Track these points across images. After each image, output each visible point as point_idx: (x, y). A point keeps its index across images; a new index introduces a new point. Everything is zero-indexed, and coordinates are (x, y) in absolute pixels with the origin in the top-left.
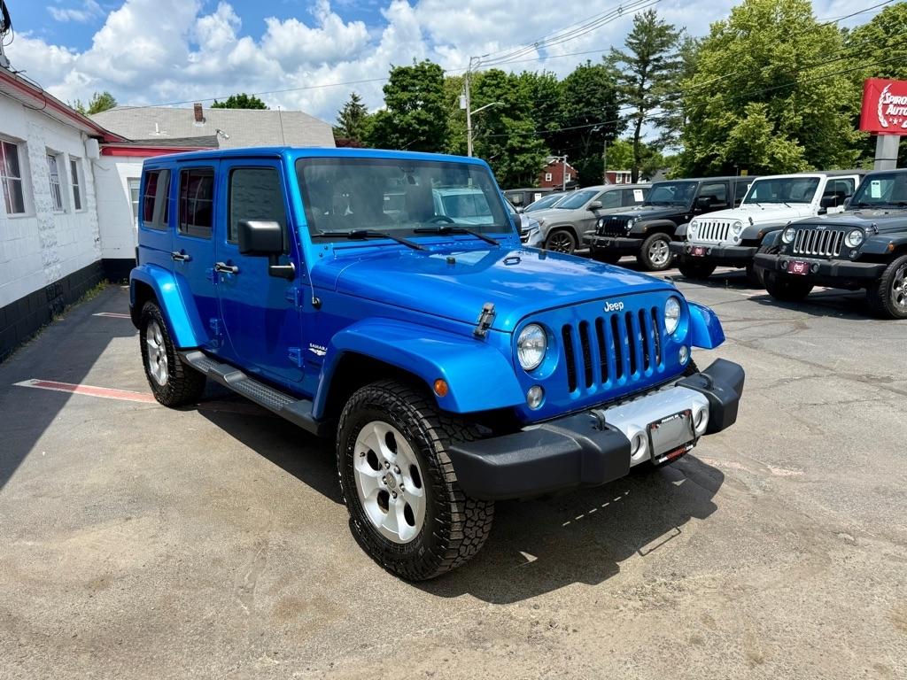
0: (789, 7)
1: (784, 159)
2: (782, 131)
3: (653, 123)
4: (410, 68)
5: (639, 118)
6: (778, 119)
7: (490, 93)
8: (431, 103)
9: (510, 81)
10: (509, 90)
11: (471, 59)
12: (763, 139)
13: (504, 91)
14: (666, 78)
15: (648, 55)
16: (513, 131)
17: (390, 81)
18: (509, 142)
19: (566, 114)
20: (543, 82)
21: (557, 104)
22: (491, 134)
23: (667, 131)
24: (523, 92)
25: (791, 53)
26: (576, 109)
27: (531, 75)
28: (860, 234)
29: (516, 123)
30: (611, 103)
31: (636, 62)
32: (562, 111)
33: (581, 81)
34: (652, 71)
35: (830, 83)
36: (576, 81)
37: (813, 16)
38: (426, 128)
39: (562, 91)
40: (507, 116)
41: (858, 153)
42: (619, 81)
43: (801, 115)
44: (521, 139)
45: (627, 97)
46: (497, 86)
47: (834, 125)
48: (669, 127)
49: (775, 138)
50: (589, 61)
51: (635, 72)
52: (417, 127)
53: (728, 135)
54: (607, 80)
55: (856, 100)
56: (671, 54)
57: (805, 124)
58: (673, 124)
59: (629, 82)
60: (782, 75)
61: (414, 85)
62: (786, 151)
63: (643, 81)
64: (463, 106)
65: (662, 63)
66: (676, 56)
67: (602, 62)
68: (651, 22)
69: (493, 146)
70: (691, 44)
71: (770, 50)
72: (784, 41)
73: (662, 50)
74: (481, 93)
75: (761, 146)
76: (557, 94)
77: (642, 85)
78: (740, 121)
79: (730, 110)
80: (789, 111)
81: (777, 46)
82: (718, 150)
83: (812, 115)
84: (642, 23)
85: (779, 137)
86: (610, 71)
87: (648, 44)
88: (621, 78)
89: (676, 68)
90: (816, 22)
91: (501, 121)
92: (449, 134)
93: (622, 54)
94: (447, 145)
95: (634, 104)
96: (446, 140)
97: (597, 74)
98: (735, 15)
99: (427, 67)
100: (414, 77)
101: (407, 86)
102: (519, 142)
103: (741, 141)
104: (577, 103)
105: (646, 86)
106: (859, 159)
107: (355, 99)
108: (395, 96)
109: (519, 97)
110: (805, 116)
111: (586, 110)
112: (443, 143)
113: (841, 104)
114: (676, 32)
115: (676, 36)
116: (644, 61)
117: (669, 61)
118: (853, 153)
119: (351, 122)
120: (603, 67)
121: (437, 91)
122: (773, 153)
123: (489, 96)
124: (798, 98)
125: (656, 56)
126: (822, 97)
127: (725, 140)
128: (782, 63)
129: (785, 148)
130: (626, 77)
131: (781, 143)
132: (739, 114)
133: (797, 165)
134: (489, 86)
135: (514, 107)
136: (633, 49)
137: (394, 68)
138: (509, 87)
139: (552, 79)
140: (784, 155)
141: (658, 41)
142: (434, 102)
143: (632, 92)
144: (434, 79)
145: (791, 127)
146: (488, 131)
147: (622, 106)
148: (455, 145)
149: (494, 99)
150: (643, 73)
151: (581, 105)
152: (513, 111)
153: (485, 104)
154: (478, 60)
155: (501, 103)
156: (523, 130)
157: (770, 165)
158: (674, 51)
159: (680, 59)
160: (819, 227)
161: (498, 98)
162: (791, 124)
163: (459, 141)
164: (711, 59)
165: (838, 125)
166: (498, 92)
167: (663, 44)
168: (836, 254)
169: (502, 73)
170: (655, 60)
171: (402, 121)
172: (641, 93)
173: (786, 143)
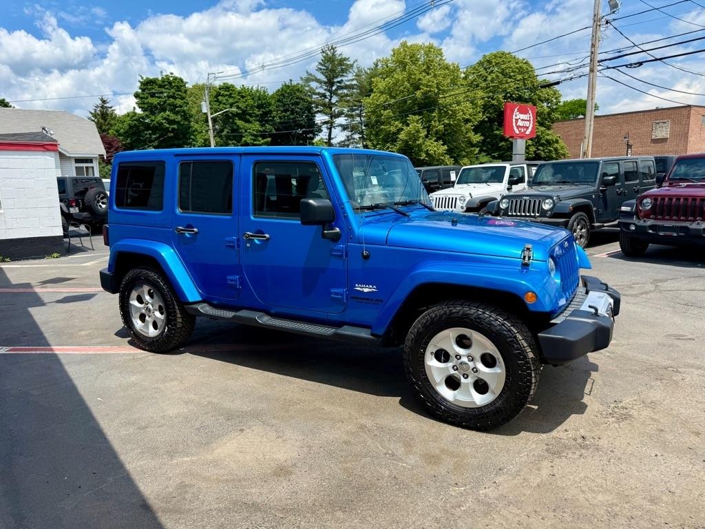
0: (429, 51)
1: (435, 154)
2: (431, 135)
3: (340, 128)
4: (157, 79)
5: (330, 124)
6: (428, 127)
7: (225, 101)
8: (178, 107)
9: (239, 93)
10: (239, 99)
11: (209, 74)
12: (421, 141)
13: (236, 100)
14: (347, 95)
15: (334, 77)
16: (246, 131)
17: (140, 88)
18: (244, 139)
19: (277, 120)
20: (258, 94)
21: (270, 112)
22: (228, 132)
23: (350, 133)
24: (251, 102)
25: (433, 82)
26: (285, 116)
27: (248, 89)
28: (551, 201)
29: (247, 125)
30: (309, 112)
31: (325, 83)
32: (274, 117)
33: (286, 95)
34: (336, 90)
35: (458, 103)
36: (283, 95)
37: (444, 58)
38: (175, 126)
39: (273, 102)
40: (240, 119)
41: (477, 150)
42: (314, 96)
43: (443, 124)
44: (253, 138)
45: (321, 108)
46: (230, 96)
47: (462, 132)
48: (351, 131)
49: (427, 139)
50: (291, 80)
51: (325, 90)
52: (168, 126)
53: (397, 138)
54: (306, 95)
55: (474, 115)
56: (349, 78)
57: (445, 130)
58: (353, 129)
59: (321, 97)
60: (429, 97)
61: (162, 93)
62: (436, 149)
63: (331, 97)
64: (204, 110)
65: (343, 84)
66: (352, 80)
67: (300, 82)
68: (333, 55)
69: (230, 142)
70: (362, 72)
71: (420, 79)
72: (428, 74)
73: (342, 76)
74: (217, 101)
75: (420, 146)
76: (270, 104)
77: (330, 100)
78: (405, 128)
79: (398, 120)
80: (435, 121)
81: (424, 77)
82: (392, 148)
83: (449, 125)
84: (327, 54)
85: (430, 139)
86: (307, 88)
87: (333, 71)
88: (315, 94)
89: (353, 89)
90: (446, 62)
91: (236, 123)
92: (194, 131)
93: (314, 76)
94: (194, 140)
95: (326, 114)
96: (192, 137)
97: (298, 90)
98: (394, 54)
99: (171, 79)
100: (160, 86)
101: (154, 93)
102: (251, 139)
103: (406, 142)
104: (286, 111)
105: (334, 101)
106: (478, 154)
107: (104, 102)
108: (146, 101)
109: (248, 105)
110: (445, 125)
111: (292, 117)
112: (190, 138)
113: (466, 117)
114: (351, 62)
115: (352, 66)
116: (330, 83)
117: (348, 83)
118: (475, 150)
119: (101, 121)
120: (302, 85)
121: (183, 98)
122: (428, 150)
123: (224, 104)
124: (440, 113)
125: (339, 79)
126: (454, 112)
127: (396, 141)
128: (429, 89)
129: (435, 146)
130: (319, 94)
131: (432, 143)
132: (403, 123)
133: (443, 158)
134: (223, 95)
135: (244, 112)
136: (322, 73)
137: (142, 78)
138: (239, 97)
139: (264, 92)
140: (435, 151)
141: (339, 69)
142: (181, 106)
143: (324, 105)
144: (178, 88)
145: (437, 132)
146: (226, 131)
147: (317, 115)
148: (201, 141)
149: (228, 106)
150: (331, 92)
151: (288, 113)
152: (243, 116)
153: (221, 110)
154: (214, 75)
155: (234, 109)
156: (254, 130)
157: (427, 159)
158: (350, 76)
159: (355, 82)
160: (524, 198)
161: (231, 105)
162: (437, 130)
163: (203, 137)
164: (381, 84)
165: (465, 131)
166: (231, 100)
167: (343, 71)
168: (537, 214)
169: (233, 86)
170: (339, 82)
171: (152, 121)
172: (330, 106)
173: (435, 143)
